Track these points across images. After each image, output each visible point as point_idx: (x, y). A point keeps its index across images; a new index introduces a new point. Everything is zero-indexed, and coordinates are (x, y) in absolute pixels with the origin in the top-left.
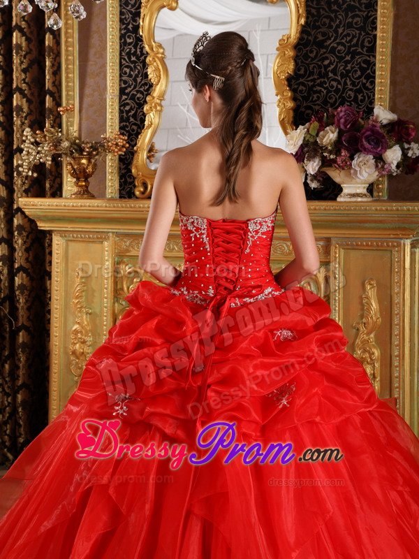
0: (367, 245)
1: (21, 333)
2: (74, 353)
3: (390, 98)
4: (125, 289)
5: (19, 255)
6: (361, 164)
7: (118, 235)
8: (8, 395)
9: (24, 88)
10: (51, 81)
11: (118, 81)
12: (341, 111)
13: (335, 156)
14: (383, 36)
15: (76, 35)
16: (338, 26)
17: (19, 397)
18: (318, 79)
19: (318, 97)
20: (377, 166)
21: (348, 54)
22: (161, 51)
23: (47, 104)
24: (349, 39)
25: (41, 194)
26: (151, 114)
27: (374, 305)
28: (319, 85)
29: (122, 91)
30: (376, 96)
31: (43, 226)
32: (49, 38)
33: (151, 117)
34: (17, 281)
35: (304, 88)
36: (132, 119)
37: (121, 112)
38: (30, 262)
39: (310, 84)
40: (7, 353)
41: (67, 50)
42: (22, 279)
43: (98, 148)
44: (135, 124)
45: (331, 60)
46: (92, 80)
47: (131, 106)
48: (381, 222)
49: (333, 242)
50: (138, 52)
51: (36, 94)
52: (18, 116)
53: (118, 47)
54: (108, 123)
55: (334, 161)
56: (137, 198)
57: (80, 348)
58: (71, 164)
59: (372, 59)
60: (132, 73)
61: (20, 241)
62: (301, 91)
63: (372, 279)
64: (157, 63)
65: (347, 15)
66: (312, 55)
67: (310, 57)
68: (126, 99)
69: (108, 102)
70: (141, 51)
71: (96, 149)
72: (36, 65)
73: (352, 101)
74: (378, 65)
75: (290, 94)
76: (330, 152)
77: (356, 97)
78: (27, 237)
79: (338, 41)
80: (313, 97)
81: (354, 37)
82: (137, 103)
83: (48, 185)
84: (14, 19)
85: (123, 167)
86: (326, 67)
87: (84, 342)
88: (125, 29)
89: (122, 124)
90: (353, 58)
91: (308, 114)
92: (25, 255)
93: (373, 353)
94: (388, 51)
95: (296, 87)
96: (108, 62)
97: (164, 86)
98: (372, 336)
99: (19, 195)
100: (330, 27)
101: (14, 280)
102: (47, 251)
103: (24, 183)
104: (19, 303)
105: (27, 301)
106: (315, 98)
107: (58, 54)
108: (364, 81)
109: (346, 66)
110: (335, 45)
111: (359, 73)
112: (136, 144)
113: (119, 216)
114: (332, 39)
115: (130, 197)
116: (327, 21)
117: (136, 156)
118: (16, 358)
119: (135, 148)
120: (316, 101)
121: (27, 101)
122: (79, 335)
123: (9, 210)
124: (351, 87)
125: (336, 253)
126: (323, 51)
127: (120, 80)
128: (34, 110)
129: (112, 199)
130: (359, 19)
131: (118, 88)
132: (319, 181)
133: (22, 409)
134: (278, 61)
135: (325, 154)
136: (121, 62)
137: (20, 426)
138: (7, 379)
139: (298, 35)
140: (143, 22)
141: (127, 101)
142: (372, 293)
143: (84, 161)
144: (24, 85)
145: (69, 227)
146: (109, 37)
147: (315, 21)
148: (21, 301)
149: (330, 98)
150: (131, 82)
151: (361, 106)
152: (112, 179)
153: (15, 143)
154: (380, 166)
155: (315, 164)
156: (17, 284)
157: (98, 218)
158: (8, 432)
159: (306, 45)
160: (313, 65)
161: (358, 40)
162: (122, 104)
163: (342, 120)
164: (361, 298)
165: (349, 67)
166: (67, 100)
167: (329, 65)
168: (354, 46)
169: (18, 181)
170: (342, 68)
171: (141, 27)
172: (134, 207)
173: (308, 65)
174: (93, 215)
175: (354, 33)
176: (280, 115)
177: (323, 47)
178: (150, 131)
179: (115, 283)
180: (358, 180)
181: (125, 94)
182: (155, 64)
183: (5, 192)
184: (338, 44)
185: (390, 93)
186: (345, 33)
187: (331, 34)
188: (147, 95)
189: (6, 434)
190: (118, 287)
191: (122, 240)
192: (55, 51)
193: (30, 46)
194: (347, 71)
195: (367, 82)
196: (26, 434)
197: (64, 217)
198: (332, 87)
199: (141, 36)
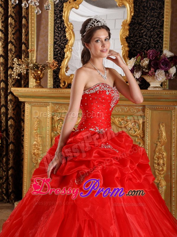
0: (161, 108)
1: (10, 145)
2: (34, 154)
3: (170, 47)
4: (56, 126)
5: (10, 112)
6: (159, 74)
7: (53, 103)
8: (5, 171)
9: (13, 41)
10: (25, 38)
11: (53, 39)
12: (150, 52)
13: (148, 71)
14: (167, 21)
15: (35, 19)
16: (147, 16)
17: (10, 172)
18: (139, 38)
19: (139, 46)
20: (166, 75)
21: (151, 28)
22: (72, 26)
23: (23, 48)
24: (152, 22)
25: (20, 86)
26: (67, 53)
27: (164, 134)
28: (139, 41)
29: (55, 43)
30: (164, 46)
31: (21, 99)
32: (24, 20)
33: (67, 54)
34: (9, 123)
35: (133, 42)
36: (59, 55)
37: (54, 51)
38: (15, 115)
39: (135, 40)
40: (4, 154)
41: (31, 26)
42: (11, 122)
43: (45, 67)
44: (60, 57)
45: (144, 31)
46: (42, 38)
47: (59, 50)
48: (167, 99)
49: (146, 107)
50: (62, 27)
51: (18, 44)
52: (10, 53)
53: (53, 24)
54: (49, 56)
55: (148, 73)
56: (61, 88)
57: (37, 151)
58: (34, 73)
59: (162, 30)
60: (59, 35)
61: (11, 106)
62: (131, 43)
63: (163, 123)
64: (70, 31)
65: (151, 12)
66: (136, 28)
67: (135, 29)
68: (56, 46)
69: (49, 47)
70: (63, 26)
71: (44, 67)
72: (18, 32)
73: (153, 47)
74: (165, 33)
75: (127, 45)
76: (146, 69)
77: (155, 46)
78: (14, 104)
79: (147, 22)
80: (137, 46)
81: (154, 21)
82: (61, 48)
83: (23, 82)
84: (9, 12)
85: (55, 75)
86: (142, 33)
87: (38, 149)
88: (56, 17)
89: (55, 57)
90: (154, 30)
91: (134, 53)
92: (13, 112)
93: (164, 155)
94: (169, 27)
95: (129, 41)
96: (49, 30)
97: (73, 41)
98: (163, 147)
99: (11, 87)
100: (144, 16)
101: (8, 122)
102: (22, 110)
103: (13, 81)
104: (10, 132)
105: (13, 131)
106: (138, 46)
107: (28, 27)
108: (159, 39)
109: (151, 33)
110: (146, 24)
111: (156, 36)
112: (61, 65)
113: (54, 95)
114: (145, 22)
115: (58, 88)
116: (143, 14)
117: (61, 70)
118: (9, 156)
119: (60, 67)
120: (138, 47)
121: (14, 47)
122: (36, 146)
123: (6, 92)
124: (153, 42)
125: (147, 112)
126: (141, 26)
127: (54, 38)
128: (17, 51)
129: (50, 88)
130: (156, 13)
131: (53, 42)
132: (139, 81)
133: (11, 177)
134: (122, 30)
135: (144, 70)
136: (54, 31)
137: (10, 185)
138: (4, 165)
139: (130, 20)
140: (64, 14)
141: (57, 47)
142: (163, 129)
143: (39, 72)
144: (13, 40)
145: (33, 100)
146: (49, 20)
147: (138, 14)
148: (11, 131)
149: (144, 46)
150: (58, 39)
151: (157, 50)
152: (50, 80)
153: (9, 64)
154: (167, 75)
155: (139, 74)
156: (9, 124)
157: (46, 96)
158: (5, 187)
159: (133, 24)
160: (136, 33)
161: (156, 22)
162: (55, 48)
163: (151, 56)
164: (158, 131)
165: (152, 33)
166: (31, 46)
167: (143, 33)
168: (154, 25)
169: (10, 81)
170: (149, 34)
171: (63, 16)
172: (61, 92)
173: (134, 32)
174: (43, 95)
175: (154, 19)
176: (123, 53)
177: (141, 25)
178: (67, 60)
179: (52, 124)
180: (157, 81)
181: (56, 44)
182: (69, 32)
183: (4, 85)
184: (147, 24)
185: (170, 44)
186: (150, 19)
187: (144, 20)
188: (66, 45)
189: (4, 188)
190: (53, 126)
191: (55, 106)
192: (27, 26)
193: (16, 24)
194: (151, 35)
195: (160, 40)
196: (12, 188)
197: (30, 96)
198: (145, 42)
199: (63, 20)
